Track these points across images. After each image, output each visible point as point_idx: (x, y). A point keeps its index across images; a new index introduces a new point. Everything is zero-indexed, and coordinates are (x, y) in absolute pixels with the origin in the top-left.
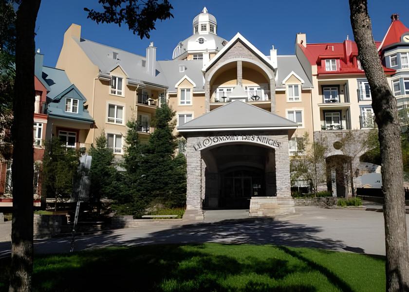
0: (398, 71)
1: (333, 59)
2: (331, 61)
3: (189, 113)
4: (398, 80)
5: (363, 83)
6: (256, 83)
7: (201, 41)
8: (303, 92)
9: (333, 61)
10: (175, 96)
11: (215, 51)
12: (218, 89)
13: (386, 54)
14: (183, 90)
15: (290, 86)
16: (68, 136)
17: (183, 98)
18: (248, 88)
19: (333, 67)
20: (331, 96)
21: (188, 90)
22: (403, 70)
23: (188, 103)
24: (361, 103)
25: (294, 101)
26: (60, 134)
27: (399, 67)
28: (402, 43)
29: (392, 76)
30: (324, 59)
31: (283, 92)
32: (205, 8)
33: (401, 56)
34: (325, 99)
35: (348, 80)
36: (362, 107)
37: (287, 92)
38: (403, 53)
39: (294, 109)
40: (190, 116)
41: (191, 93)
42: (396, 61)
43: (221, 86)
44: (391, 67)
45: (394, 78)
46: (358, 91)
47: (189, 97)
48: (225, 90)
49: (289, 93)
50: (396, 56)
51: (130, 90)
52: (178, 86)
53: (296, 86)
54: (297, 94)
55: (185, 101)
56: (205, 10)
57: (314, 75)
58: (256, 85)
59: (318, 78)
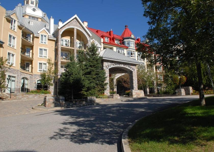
0: (129, 48)
2: (107, 38)
3: (45, 48)
4: (129, 51)
5: (118, 50)
6: (78, 40)
10: (38, 38)
11: (41, 17)
13: (125, 40)
14: (42, 36)
17: (42, 39)
19: (107, 40)
21: (45, 36)
22: (131, 47)
23: (45, 43)
27: (129, 46)
28: (131, 37)
29: (127, 49)
30: (104, 36)
33: (131, 42)
35: (113, 48)
41: (47, 38)
42: (128, 44)
44: (126, 45)
45: (127, 50)
47: (46, 40)
50: (128, 42)
51: (19, 29)
52: (40, 33)
55: (43, 42)
57: (102, 43)
58: (79, 41)
59: (103, 44)
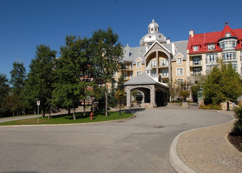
0: (223, 50)
1: (197, 46)
3: (140, 71)
4: (224, 54)
5: (208, 56)
7: (150, 37)
8: (183, 61)
9: (197, 47)
10: (135, 65)
12: (150, 62)
13: (220, 42)
14: (138, 63)
15: (178, 59)
16: (100, 82)
17: (138, 65)
18: (162, 60)
19: (197, 49)
20: (196, 61)
21: (140, 62)
22: (226, 49)
23: (140, 67)
24: (207, 64)
25: (180, 64)
26: (97, 82)
27: (224, 48)
28: (226, 37)
29: (221, 52)
30: (193, 46)
31: (175, 61)
32: (153, 20)
33: (225, 43)
34: (194, 63)
35: (202, 55)
36: (207, 66)
37: (177, 61)
38: (226, 42)
39: (180, 68)
40: (141, 72)
41: (141, 64)
42: (223, 45)
43: (152, 60)
44: (221, 48)
46: (206, 59)
47: (140, 64)
48: (153, 61)
49: (178, 61)
50: (223, 43)
52: (136, 61)
53: (181, 59)
54: (181, 62)
55: (139, 66)
56: (153, 21)
58: (165, 59)
59: (189, 55)
